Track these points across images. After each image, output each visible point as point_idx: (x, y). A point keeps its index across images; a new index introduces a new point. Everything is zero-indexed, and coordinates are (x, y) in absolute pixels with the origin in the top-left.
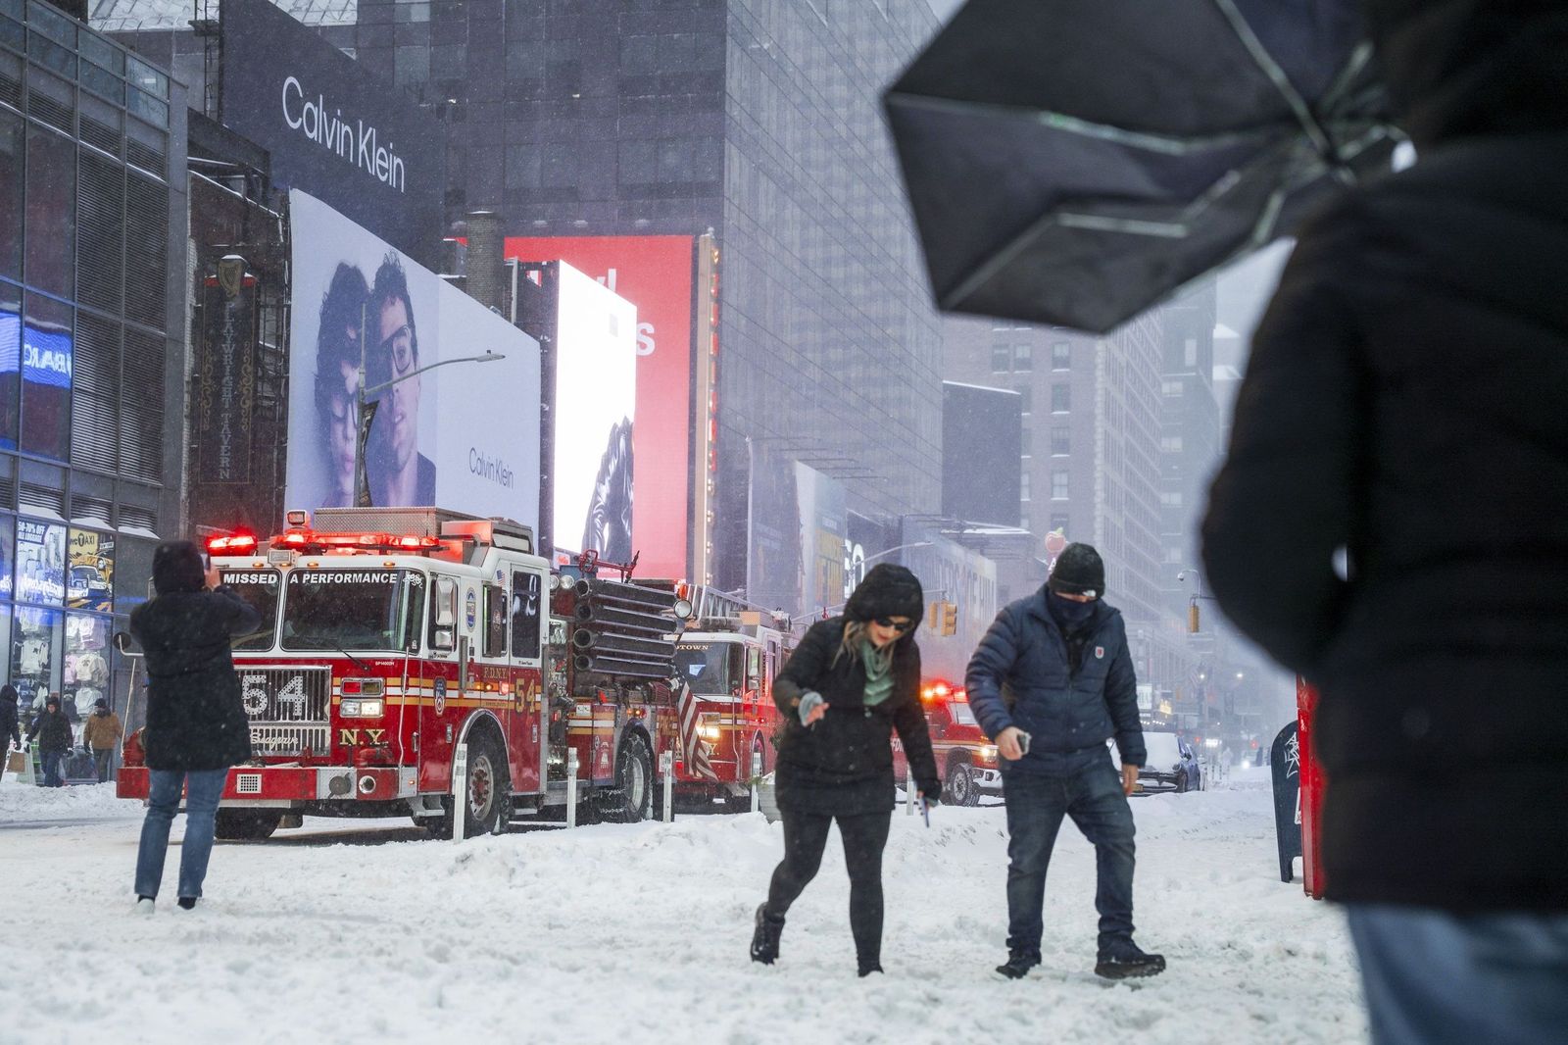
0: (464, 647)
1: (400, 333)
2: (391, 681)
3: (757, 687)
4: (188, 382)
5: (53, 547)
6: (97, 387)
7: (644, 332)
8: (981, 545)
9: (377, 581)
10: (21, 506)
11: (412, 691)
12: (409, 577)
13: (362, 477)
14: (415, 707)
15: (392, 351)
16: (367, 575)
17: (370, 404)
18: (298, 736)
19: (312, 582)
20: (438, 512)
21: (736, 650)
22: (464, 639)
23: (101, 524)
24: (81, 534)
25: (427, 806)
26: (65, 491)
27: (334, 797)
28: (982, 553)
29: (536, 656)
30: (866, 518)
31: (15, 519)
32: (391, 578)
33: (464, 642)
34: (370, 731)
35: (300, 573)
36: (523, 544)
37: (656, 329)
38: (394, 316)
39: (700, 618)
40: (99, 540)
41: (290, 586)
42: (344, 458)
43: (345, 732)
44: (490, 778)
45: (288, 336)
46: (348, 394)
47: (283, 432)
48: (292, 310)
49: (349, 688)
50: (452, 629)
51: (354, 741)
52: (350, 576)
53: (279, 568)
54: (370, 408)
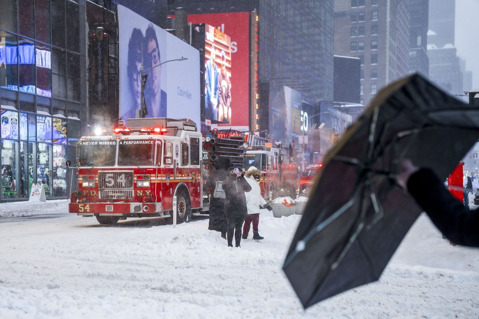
0: (175, 163)
1: (154, 50)
2: (152, 175)
3: (271, 168)
4: (87, 69)
5: (48, 124)
6: (59, 72)
7: (234, 45)
8: (347, 111)
9: (147, 143)
10: (37, 111)
11: (159, 178)
12: (157, 142)
13: (143, 100)
14: (160, 183)
15: (152, 57)
16: (144, 141)
17: (145, 76)
18: (124, 193)
19: (127, 144)
20: (166, 119)
21: (264, 155)
22: (175, 161)
23: (62, 116)
24: (56, 120)
25: (165, 214)
26: (51, 106)
27: (136, 212)
28: (347, 113)
29: (198, 164)
30: (308, 103)
31: (36, 115)
32: (151, 142)
33: (175, 162)
34: (146, 191)
35: (123, 141)
36: (193, 128)
37: (238, 43)
38: (152, 44)
39: (252, 146)
40: (62, 121)
41: (120, 146)
42: (137, 92)
43: (138, 191)
44: (185, 204)
45: (118, 53)
46: (138, 71)
47: (118, 84)
48: (119, 45)
49: (139, 177)
50: (171, 158)
51: (141, 194)
52: (138, 142)
53: (116, 139)
54: (145, 77)
